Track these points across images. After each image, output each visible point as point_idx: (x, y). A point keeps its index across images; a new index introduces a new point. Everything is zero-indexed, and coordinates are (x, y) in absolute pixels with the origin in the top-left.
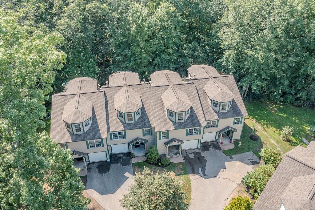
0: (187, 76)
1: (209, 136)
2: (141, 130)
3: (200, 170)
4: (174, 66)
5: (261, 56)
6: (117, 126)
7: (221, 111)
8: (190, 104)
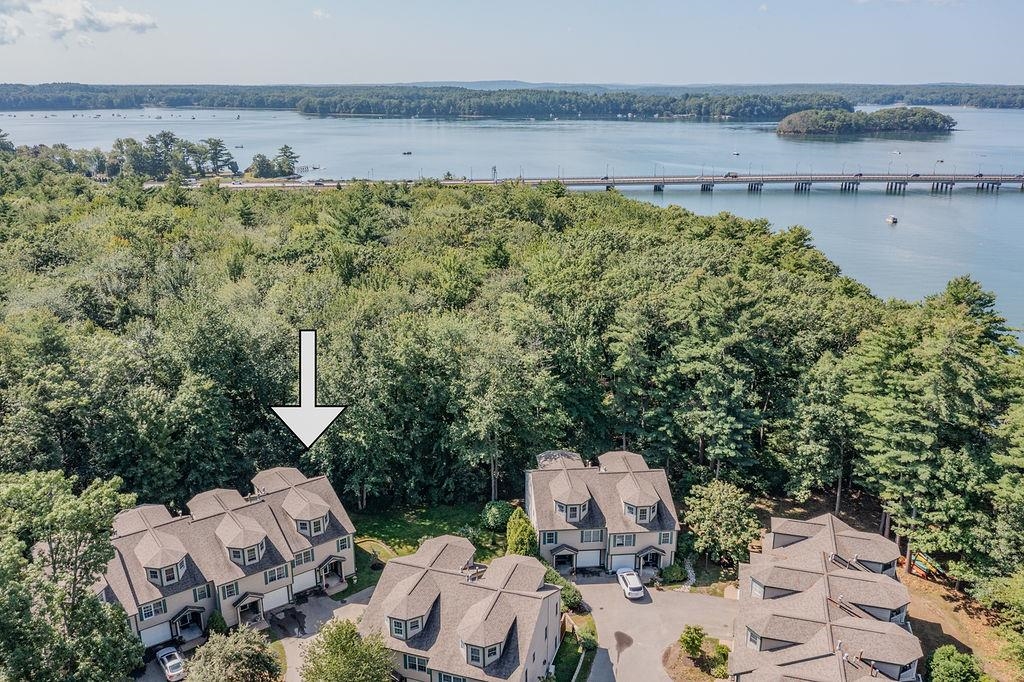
0: (253, 492)
1: (305, 580)
2: (190, 592)
3: (296, 630)
4: (225, 479)
5: (364, 438)
6: (149, 594)
7: (314, 534)
8: (263, 533)
